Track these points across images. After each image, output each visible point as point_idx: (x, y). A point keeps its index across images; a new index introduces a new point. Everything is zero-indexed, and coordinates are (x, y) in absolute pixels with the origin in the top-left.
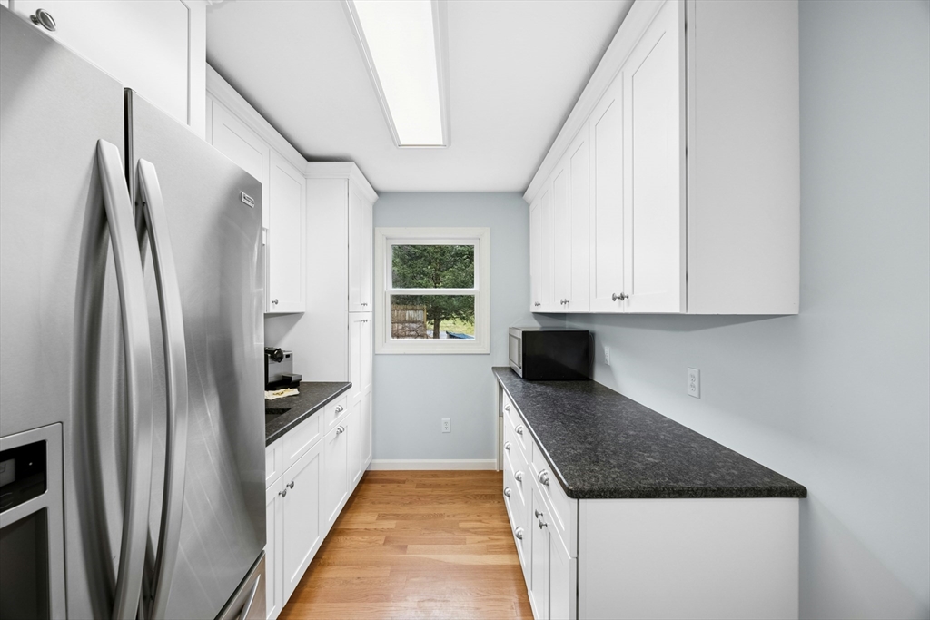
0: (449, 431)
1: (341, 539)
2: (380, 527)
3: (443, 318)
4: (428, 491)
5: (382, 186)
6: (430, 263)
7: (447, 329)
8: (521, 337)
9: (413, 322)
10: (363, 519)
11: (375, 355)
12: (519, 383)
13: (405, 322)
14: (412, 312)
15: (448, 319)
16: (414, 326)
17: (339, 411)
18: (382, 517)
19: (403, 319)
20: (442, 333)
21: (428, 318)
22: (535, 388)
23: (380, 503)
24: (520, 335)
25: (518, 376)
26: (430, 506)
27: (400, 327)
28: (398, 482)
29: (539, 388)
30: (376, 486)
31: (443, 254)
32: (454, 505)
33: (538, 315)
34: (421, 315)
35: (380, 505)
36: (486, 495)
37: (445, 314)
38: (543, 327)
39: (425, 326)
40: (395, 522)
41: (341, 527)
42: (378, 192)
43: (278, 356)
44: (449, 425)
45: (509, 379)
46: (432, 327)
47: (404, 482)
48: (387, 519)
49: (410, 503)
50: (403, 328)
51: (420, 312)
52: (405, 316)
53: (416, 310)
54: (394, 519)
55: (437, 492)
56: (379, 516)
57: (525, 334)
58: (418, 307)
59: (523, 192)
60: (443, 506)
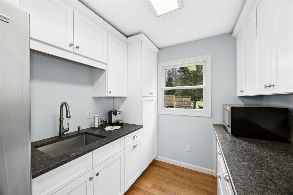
0: (190, 151)
1: (135, 192)
2: (151, 192)
3: (197, 101)
4: (177, 178)
5: (160, 46)
6: (192, 81)
7: (199, 105)
8: (230, 110)
9: (186, 102)
10: (147, 185)
11: (158, 114)
12: (229, 137)
13: (183, 102)
14: (186, 98)
15: (199, 101)
16: (186, 103)
17: (134, 138)
18: (154, 186)
19: (182, 101)
20: (197, 106)
21: (191, 101)
22: (240, 143)
23: (155, 178)
24: (229, 109)
25: (228, 132)
26: (176, 188)
27: (181, 103)
28: (166, 169)
29: (244, 144)
30: (156, 169)
31: (197, 77)
32: (189, 192)
33: (242, 98)
34: (189, 99)
35: (155, 179)
36: (208, 191)
37: (198, 99)
38: (245, 105)
39: (190, 103)
40: (159, 191)
41: (137, 186)
42: (159, 48)
43: (115, 113)
44: (190, 149)
45: (221, 133)
46: (193, 103)
47: (168, 170)
48: (156, 188)
49: (168, 183)
50: (182, 104)
51: (188, 98)
52: (183, 100)
53: (187, 98)
54: (158, 189)
55: (182, 180)
56: (153, 185)
57: (232, 108)
58: (188, 97)
59: (231, 33)
60: (183, 190)
